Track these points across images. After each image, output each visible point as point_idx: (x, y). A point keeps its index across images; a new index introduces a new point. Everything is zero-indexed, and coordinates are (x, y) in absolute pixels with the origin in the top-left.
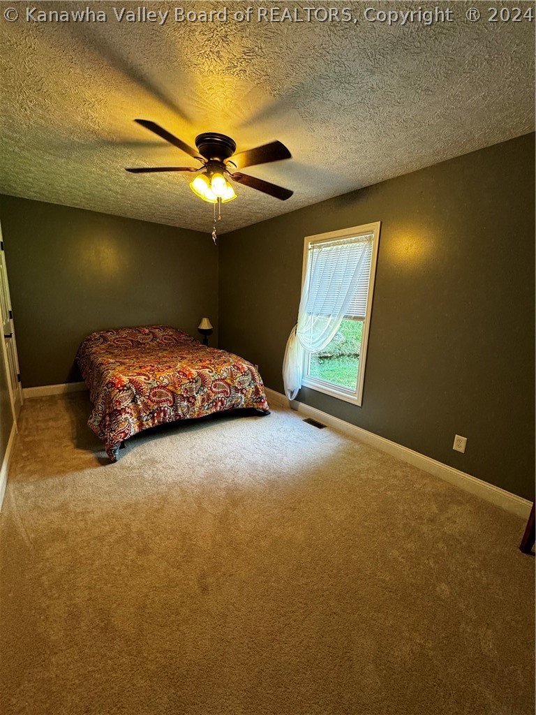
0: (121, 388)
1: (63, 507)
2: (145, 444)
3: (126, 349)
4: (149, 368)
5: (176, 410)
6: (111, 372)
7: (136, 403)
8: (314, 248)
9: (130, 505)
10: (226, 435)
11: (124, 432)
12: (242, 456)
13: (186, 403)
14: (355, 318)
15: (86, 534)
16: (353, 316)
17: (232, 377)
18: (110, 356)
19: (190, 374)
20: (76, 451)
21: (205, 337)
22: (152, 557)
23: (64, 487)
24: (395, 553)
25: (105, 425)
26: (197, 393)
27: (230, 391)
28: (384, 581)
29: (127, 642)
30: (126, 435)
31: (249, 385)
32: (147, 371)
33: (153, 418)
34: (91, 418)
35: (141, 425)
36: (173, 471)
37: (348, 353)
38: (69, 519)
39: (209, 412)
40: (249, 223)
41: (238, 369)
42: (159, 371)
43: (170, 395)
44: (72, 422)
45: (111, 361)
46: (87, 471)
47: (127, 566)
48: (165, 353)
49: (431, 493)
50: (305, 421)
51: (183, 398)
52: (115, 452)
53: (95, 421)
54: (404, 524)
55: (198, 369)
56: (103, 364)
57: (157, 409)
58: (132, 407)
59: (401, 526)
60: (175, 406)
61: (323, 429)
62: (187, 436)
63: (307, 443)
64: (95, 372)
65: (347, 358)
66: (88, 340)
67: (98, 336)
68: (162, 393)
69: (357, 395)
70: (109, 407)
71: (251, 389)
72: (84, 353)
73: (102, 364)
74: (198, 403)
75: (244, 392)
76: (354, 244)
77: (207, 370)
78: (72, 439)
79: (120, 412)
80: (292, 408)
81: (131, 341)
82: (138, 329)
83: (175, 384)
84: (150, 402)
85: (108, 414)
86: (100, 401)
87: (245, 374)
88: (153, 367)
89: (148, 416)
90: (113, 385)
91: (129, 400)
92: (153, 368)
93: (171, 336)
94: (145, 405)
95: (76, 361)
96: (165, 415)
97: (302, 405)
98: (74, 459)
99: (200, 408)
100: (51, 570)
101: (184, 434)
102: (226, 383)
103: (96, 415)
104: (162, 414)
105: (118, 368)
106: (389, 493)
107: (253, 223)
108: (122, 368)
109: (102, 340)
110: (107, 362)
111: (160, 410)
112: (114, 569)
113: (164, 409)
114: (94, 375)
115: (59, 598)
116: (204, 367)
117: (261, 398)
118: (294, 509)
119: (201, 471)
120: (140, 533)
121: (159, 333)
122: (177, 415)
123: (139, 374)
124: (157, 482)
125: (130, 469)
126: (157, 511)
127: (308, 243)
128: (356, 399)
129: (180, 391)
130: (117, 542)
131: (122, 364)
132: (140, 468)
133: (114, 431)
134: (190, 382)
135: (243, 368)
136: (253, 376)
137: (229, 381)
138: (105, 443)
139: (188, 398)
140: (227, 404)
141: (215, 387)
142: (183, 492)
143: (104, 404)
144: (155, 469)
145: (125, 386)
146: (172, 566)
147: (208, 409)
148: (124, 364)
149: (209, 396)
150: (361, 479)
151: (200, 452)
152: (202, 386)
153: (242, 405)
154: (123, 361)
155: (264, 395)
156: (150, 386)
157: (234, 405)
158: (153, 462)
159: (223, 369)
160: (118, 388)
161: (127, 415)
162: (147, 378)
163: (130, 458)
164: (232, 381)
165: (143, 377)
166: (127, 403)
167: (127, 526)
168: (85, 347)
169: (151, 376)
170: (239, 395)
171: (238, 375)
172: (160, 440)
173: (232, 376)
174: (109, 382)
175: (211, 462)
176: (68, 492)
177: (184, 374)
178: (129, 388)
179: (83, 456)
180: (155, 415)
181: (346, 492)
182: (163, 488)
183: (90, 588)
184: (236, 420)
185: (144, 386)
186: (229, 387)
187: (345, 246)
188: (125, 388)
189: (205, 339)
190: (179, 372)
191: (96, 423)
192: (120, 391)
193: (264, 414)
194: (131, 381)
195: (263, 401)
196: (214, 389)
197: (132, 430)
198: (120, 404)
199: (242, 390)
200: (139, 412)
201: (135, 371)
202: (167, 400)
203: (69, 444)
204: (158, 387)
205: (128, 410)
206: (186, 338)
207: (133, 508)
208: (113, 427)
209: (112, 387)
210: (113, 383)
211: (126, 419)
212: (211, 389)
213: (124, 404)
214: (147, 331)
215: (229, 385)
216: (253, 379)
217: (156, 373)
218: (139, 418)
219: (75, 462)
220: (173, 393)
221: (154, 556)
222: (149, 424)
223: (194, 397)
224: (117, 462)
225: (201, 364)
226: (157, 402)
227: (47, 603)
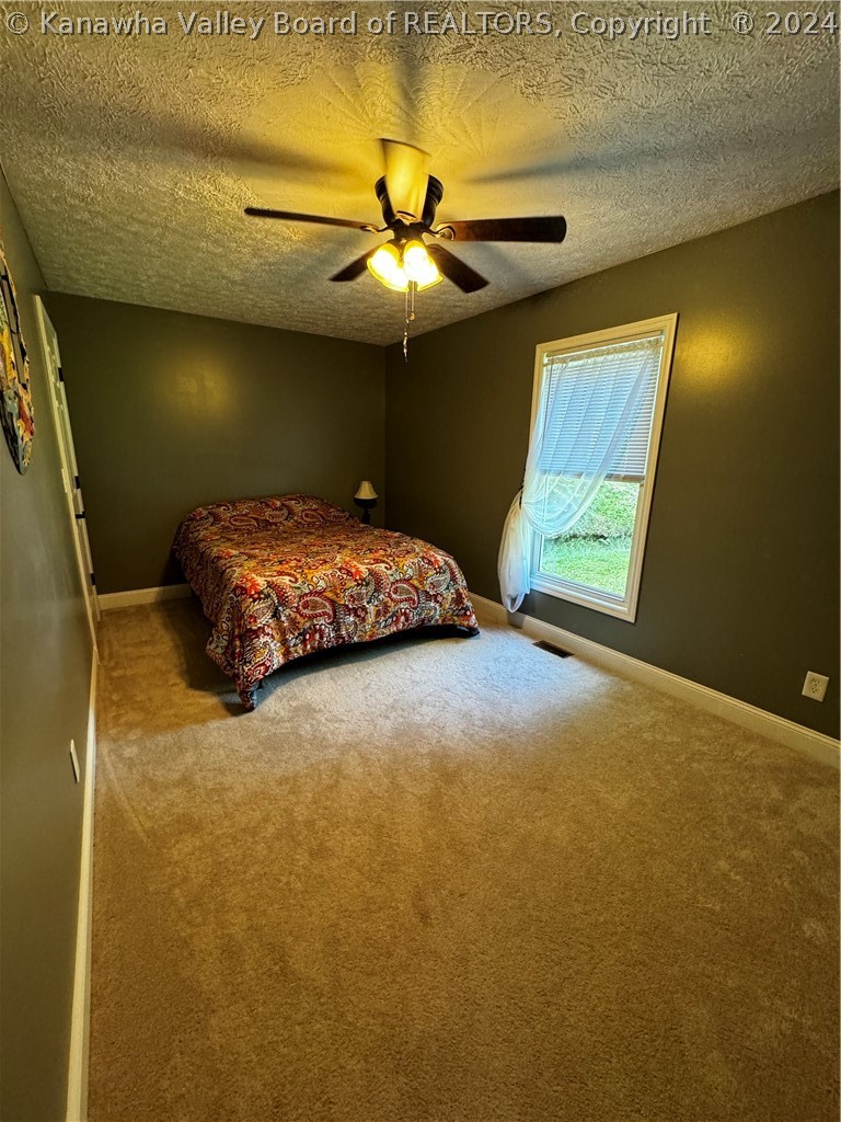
0: (256, 596)
1: (185, 781)
2: (293, 682)
3: (250, 532)
4: (293, 563)
5: (337, 630)
6: (238, 570)
7: (279, 619)
8: (553, 363)
9: (287, 779)
10: (415, 667)
11: (263, 664)
12: (446, 702)
13: (352, 619)
14: (628, 479)
15: (227, 823)
16: (623, 474)
17: (422, 576)
18: (229, 544)
19: (358, 572)
20: (192, 692)
21: (366, 511)
22: (335, 863)
23: (182, 749)
24: (723, 864)
25: (233, 653)
26: (368, 603)
27: (419, 598)
28: (712, 912)
29: (319, 998)
30: (267, 668)
31: (447, 588)
32: (291, 568)
33: (304, 642)
34: (210, 644)
35: (287, 653)
36: (344, 726)
37: (583, 534)
38: (198, 800)
39: (387, 632)
40: (439, 324)
41: (430, 563)
42: (310, 568)
43: (327, 604)
44: (177, 647)
45: (234, 552)
46: (213, 724)
47: (298, 876)
48: (312, 539)
49: (766, 766)
50: (536, 645)
51: (349, 611)
52: (252, 695)
53: (217, 647)
54: (728, 817)
55: (368, 564)
56: (221, 558)
57: (310, 628)
58: (272, 626)
59: (725, 820)
60: (336, 623)
61: (569, 659)
62: (355, 669)
63: (546, 680)
64: (210, 570)
65: (582, 542)
66: (191, 520)
67: (205, 513)
68: (316, 602)
69: (627, 605)
70: (239, 626)
71: (450, 596)
72: (186, 539)
73: (219, 558)
74: (371, 619)
75: (440, 599)
76: (627, 354)
77: (383, 565)
78: (182, 674)
79: (255, 634)
80: (514, 625)
81: (255, 519)
82: (264, 501)
83: (336, 588)
84: (298, 617)
85: (237, 637)
86: (225, 615)
87: (440, 571)
88: (299, 561)
89: (297, 638)
90: (244, 591)
91: (269, 614)
92: (300, 564)
93: (315, 510)
94: (293, 621)
95: (173, 552)
96: (321, 637)
97: (529, 620)
98: (190, 704)
99: (373, 626)
100: (185, 880)
101: (350, 665)
102: (413, 586)
103: (218, 638)
104: (317, 636)
105: (246, 564)
106: (695, 765)
107: (445, 324)
108: (252, 563)
109: (211, 519)
110: (228, 554)
111: (314, 630)
112: (280, 881)
113: (320, 629)
114: (207, 575)
115: (205, 925)
116: (377, 561)
117: (466, 609)
118: (545, 790)
119: (387, 726)
120: (310, 824)
121: (298, 507)
122: (339, 637)
123: (281, 573)
124: (320, 743)
125: (275, 721)
126: (330, 788)
127: (542, 353)
128: (626, 612)
129: (344, 600)
130: (278, 837)
131: (251, 557)
132: (291, 720)
133: (250, 662)
134: (358, 585)
135: (437, 561)
136: (452, 573)
137: (416, 583)
138: (235, 682)
139: (355, 610)
140: (414, 619)
141: (395, 593)
142: (364, 760)
143: (229, 620)
144: (315, 722)
145: (262, 592)
146: (368, 878)
147: (385, 627)
148: (254, 557)
149: (386, 606)
150: (645, 742)
151: (378, 695)
152: (376, 591)
153: (437, 620)
154: (252, 552)
155: (469, 604)
156: (298, 592)
157: (423, 620)
158: (309, 710)
159: (407, 563)
160: (251, 596)
161: (267, 638)
162: (293, 580)
163: (274, 704)
164: (421, 582)
165: (287, 578)
166: (265, 619)
167: (288, 812)
168: (186, 530)
169: (298, 576)
170: (432, 604)
171: (430, 573)
172: (313, 675)
173: (420, 576)
174: (237, 587)
175: (400, 712)
176: (190, 758)
177: (349, 573)
178: (268, 596)
179: (201, 701)
180: (307, 637)
181: (624, 763)
182: (332, 753)
183: (247, 910)
184: (426, 644)
185: (289, 592)
186: (417, 593)
187: (610, 357)
188: (262, 596)
189: (365, 515)
190: (340, 569)
191: (219, 650)
192: (254, 601)
193: (470, 633)
194: (270, 585)
195: (468, 613)
196: (394, 596)
197: (275, 661)
198: (255, 621)
199: (436, 596)
200: (283, 632)
201: (275, 568)
202: (325, 613)
203: (178, 680)
204: (311, 593)
205: (268, 630)
206: (337, 514)
207: (292, 783)
208: (248, 656)
209: (242, 594)
210: (243, 589)
211: (265, 644)
212: (390, 596)
213: (262, 621)
214: (278, 503)
215: (416, 589)
216: (453, 578)
217: (306, 571)
218: (284, 642)
219: (191, 710)
220: (333, 602)
221: (337, 861)
222: (298, 652)
223: (364, 609)
224: (256, 711)
225: (371, 556)
226: (309, 617)
227: (189, 931)
